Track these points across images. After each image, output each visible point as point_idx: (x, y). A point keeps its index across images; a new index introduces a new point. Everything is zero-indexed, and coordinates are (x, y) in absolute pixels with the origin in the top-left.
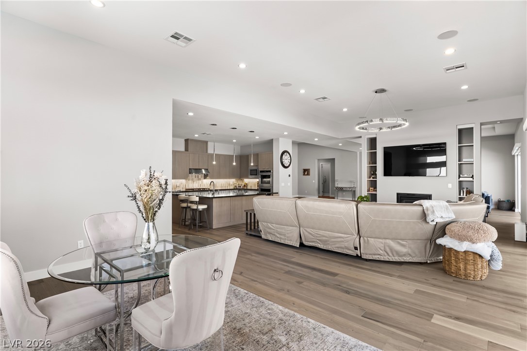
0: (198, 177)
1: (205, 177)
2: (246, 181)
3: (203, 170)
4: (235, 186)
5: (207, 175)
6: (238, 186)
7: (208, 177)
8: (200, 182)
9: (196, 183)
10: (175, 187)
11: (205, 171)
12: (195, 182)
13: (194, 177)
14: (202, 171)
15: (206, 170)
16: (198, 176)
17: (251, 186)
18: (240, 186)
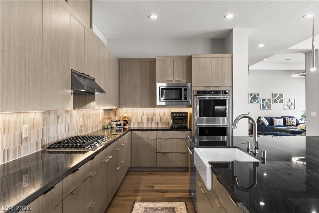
17: (140, 121)
18: (118, 123)
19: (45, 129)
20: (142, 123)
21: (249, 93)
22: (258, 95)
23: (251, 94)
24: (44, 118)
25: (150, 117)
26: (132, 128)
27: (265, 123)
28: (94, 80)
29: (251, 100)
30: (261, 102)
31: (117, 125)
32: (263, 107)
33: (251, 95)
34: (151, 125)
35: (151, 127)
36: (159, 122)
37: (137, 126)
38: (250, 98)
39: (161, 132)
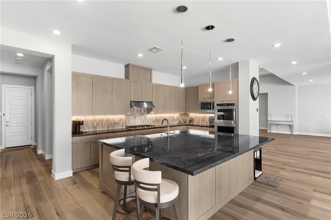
0: (140, 112)
1: (149, 111)
2: (192, 115)
3: (145, 104)
4: (180, 121)
5: (152, 109)
6: (183, 121)
7: (152, 112)
8: (143, 117)
9: (139, 119)
10: (113, 124)
11: (147, 105)
12: (137, 118)
13: (136, 112)
14: (143, 105)
15: (150, 103)
16: (140, 110)
17: (198, 121)
18: (185, 121)
19: (127, 121)
20: (199, 122)
24: (126, 118)
25: (203, 119)
26: (195, 125)
28: (152, 102)
31: (184, 122)
34: (204, 123)
35: (204, 125)
36: (208, 122)
37: (197, 123)
39: (200, 127)
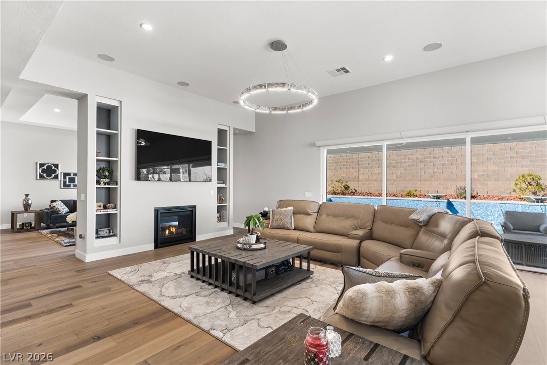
21: (37, 163)
22: (57, 166)
23: (40, 164)
27: (59, 209)
29: (40, 174)
30: (61, 177)
32: (65, 185)
33: (42, 165)
38: (39, 171)
